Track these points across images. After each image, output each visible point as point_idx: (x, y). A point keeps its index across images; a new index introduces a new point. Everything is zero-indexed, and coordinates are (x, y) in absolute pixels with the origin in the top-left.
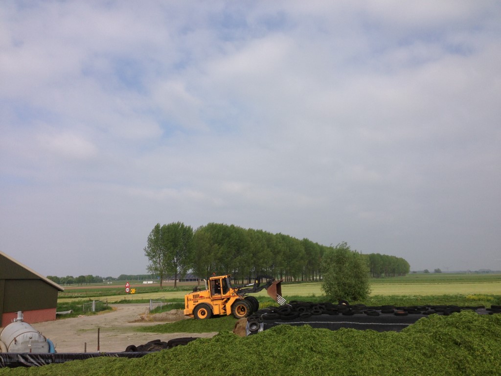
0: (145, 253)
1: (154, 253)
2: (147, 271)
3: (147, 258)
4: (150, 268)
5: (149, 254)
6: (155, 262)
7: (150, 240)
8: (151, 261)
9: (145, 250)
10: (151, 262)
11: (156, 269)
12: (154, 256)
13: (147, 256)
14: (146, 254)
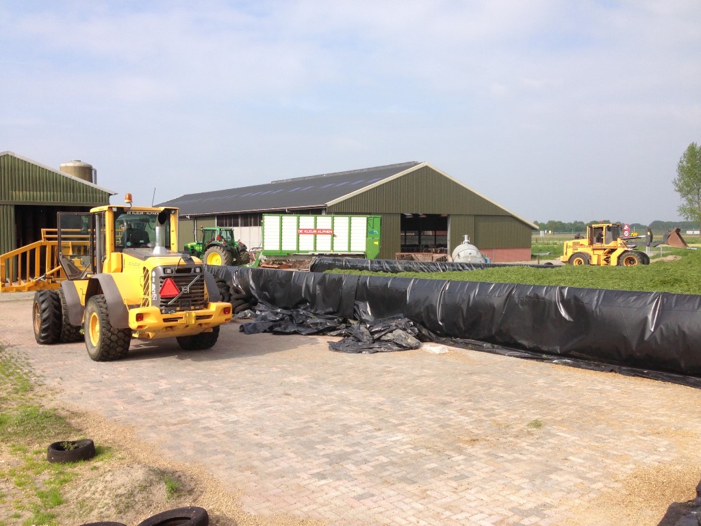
0: (674, 187)
1: (688, 186)
2: (679, 213)
3: (679, 194)
4: (683, 210)
5: (680, 190)
6: (691, 200)
7: (681, 169)
8: (684, 199)
9: (675, 183)
10: (684, 201)
11: (692, 211)
12: (689, 192)
13: (678, 191)
14: (677, 189)
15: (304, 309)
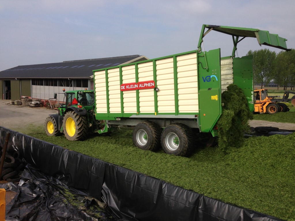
15: (60, 180)
